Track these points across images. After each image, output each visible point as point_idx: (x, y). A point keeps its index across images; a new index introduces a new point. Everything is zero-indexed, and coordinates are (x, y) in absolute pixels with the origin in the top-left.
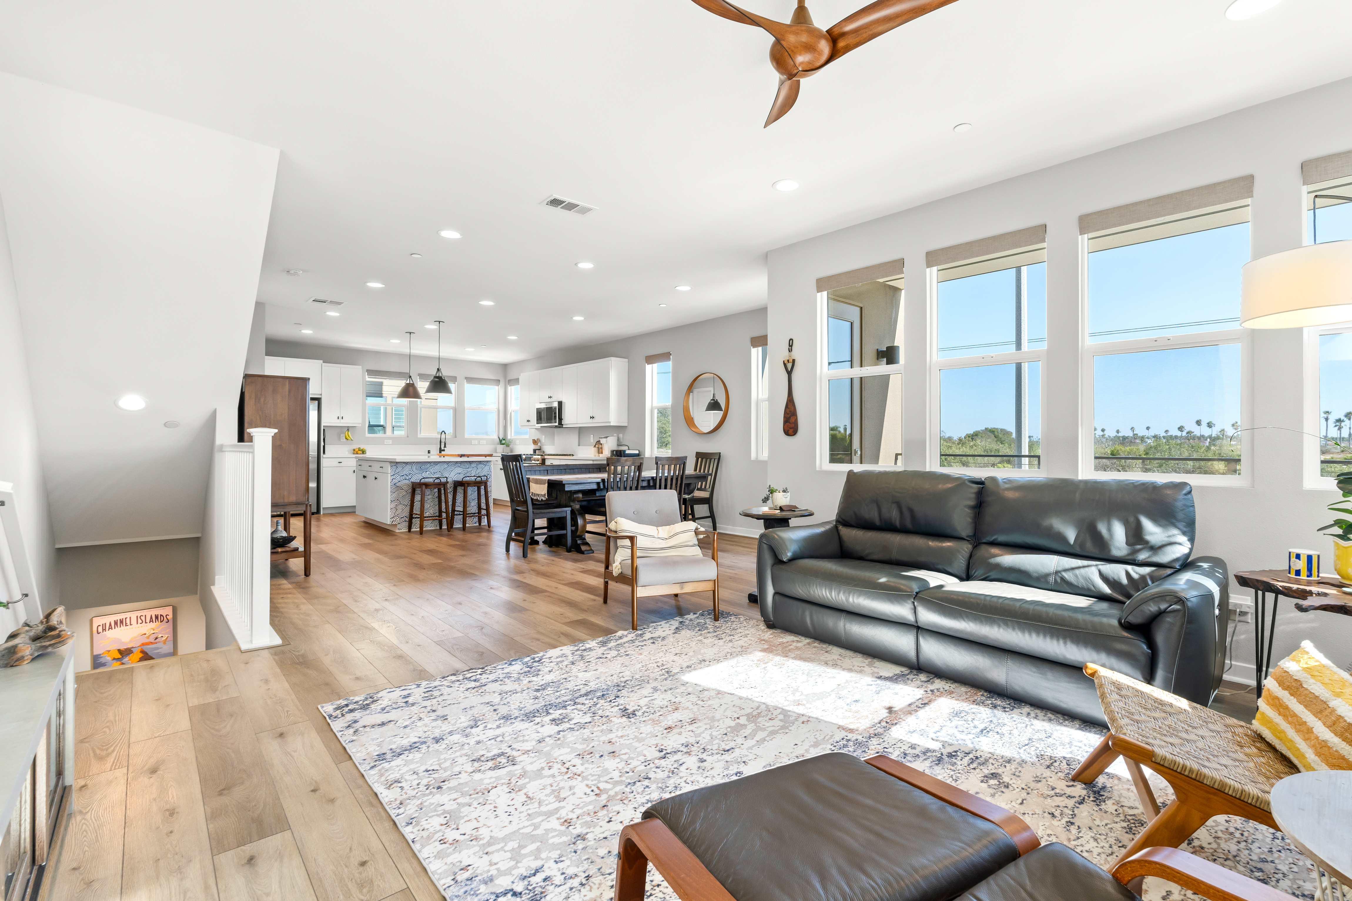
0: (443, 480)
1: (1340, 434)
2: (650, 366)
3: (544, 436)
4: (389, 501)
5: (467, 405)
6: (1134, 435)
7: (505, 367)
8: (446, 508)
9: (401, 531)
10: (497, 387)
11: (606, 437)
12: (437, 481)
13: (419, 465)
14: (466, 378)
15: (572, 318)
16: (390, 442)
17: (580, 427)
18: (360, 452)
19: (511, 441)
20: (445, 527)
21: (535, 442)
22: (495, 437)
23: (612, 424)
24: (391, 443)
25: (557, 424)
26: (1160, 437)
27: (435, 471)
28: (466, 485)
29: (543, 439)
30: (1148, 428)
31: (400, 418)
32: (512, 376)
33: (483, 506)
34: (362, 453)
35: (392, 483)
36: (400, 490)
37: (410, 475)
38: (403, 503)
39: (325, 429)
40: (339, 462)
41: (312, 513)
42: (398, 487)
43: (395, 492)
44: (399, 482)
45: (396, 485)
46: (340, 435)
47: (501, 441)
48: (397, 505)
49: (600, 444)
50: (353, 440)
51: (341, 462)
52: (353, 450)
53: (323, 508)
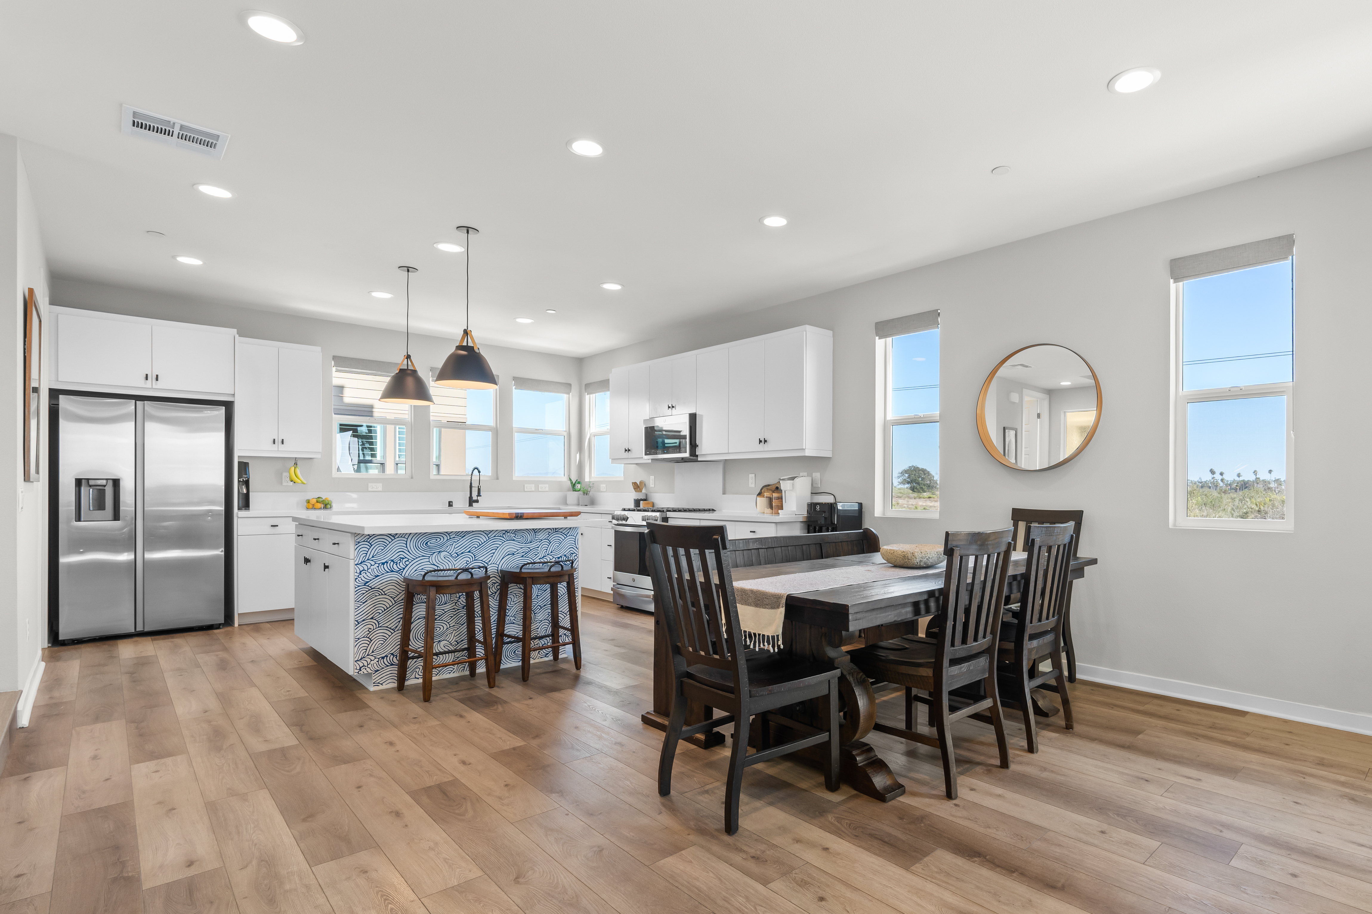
0: (479, 574)
2: (883, 340)
3: (652, 477)
4: (352, 623)
5: (517, 423)
6: (1257, 478)
7: (580, 362)
8: (484, 628)
9: (381, 687)
10: (565, 396)
11: (793, 479)
12: (464, 576)
13: (424, 539)
14: (515, 379)
15: (761, 220)
16: (379, 487)
17: (726, 461)
18: (319, 505)
19: (592, 485)
20: (481, 669)
22: (562, 478)
23: (808, 453)
24: (380, 489)
25: (687, 455)
26: (1281, 481)
27: (459, 552)
28: (529, 581)
29: (651, 482)
30: (1270, 471)
32: (594, 375)
33: (565, 621)
34: (323, 508)
35: (360, 579)
36: (376, 596)
37: (401, 564)
38: (386, 625)
39: (248, 463)
40: (272, 526)
41: (218, 627)
42: (372, 589)
43: (366, 601)
44: (374, 578)
45: (367, 585)
46: (282, 474)
47: (574, 485)
48: (371, 629)
49: (774, 491)
50: (305, 482)
51: (277, 526)
52: (307, 502)
53: (239, 614)
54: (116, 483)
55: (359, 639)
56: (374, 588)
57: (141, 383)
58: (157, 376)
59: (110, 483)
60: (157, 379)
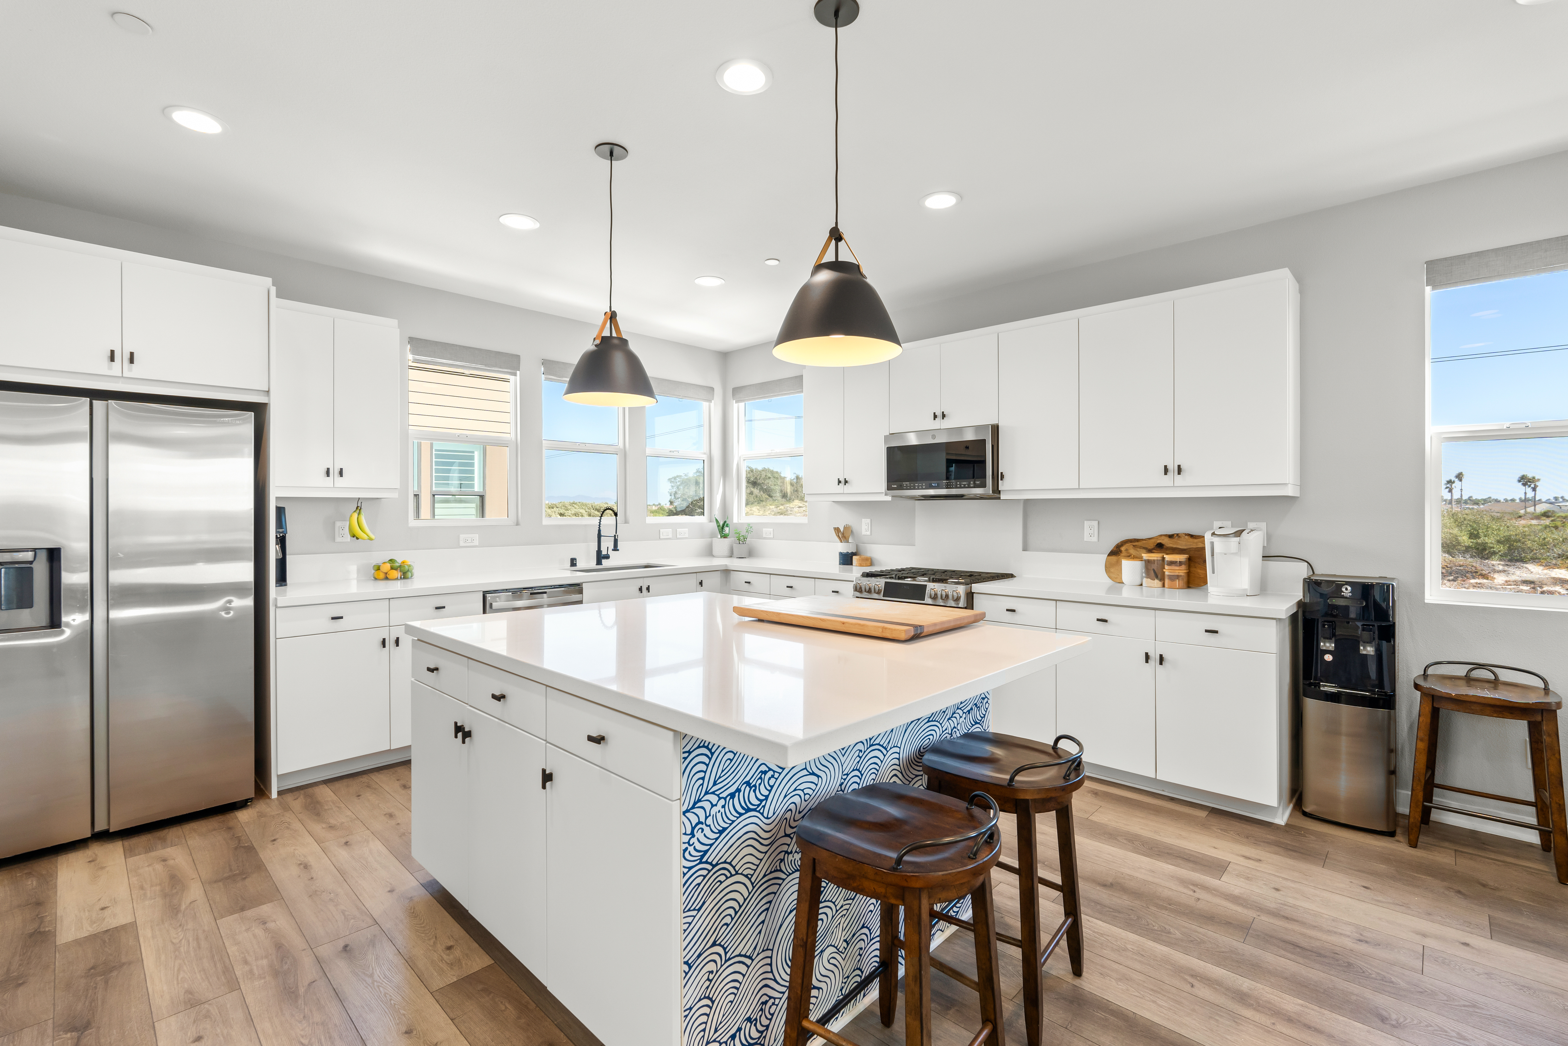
1: (1452, 496)
3: (866, 521)
4: (678, 971)
5: (651, 445)
7: (726, 357)
10: (705, 404)
16: (476, 538)
18: (396, 574)
21: (843, 534)
23: (1290, 491)
24: (476, 543)
29: (864, 527)
31: (447, 478)
34: (401, 578)
35: (691, 849)
36: (721, 882)
37: (762, 786)
38: (737, 953)
39: (284, 508)
40: (333, 618)
41: (243, 804)
42: (714, 866)
43: (704, 903)
44: (717, 839)
45: (704, 860)
46: (334, 523)
47: (723, 528)
48: (712, 972)
49: (1153, 549)
50: (373, 537)
51: (342, 618)
52: (376, 568)
53: (279, 776)
54: (54, 555)
55: (690, 1009)
56: (717, 864)
57: (102, 366)
58: (132, 354)
59: (43, 557)
60: (132, 361)
